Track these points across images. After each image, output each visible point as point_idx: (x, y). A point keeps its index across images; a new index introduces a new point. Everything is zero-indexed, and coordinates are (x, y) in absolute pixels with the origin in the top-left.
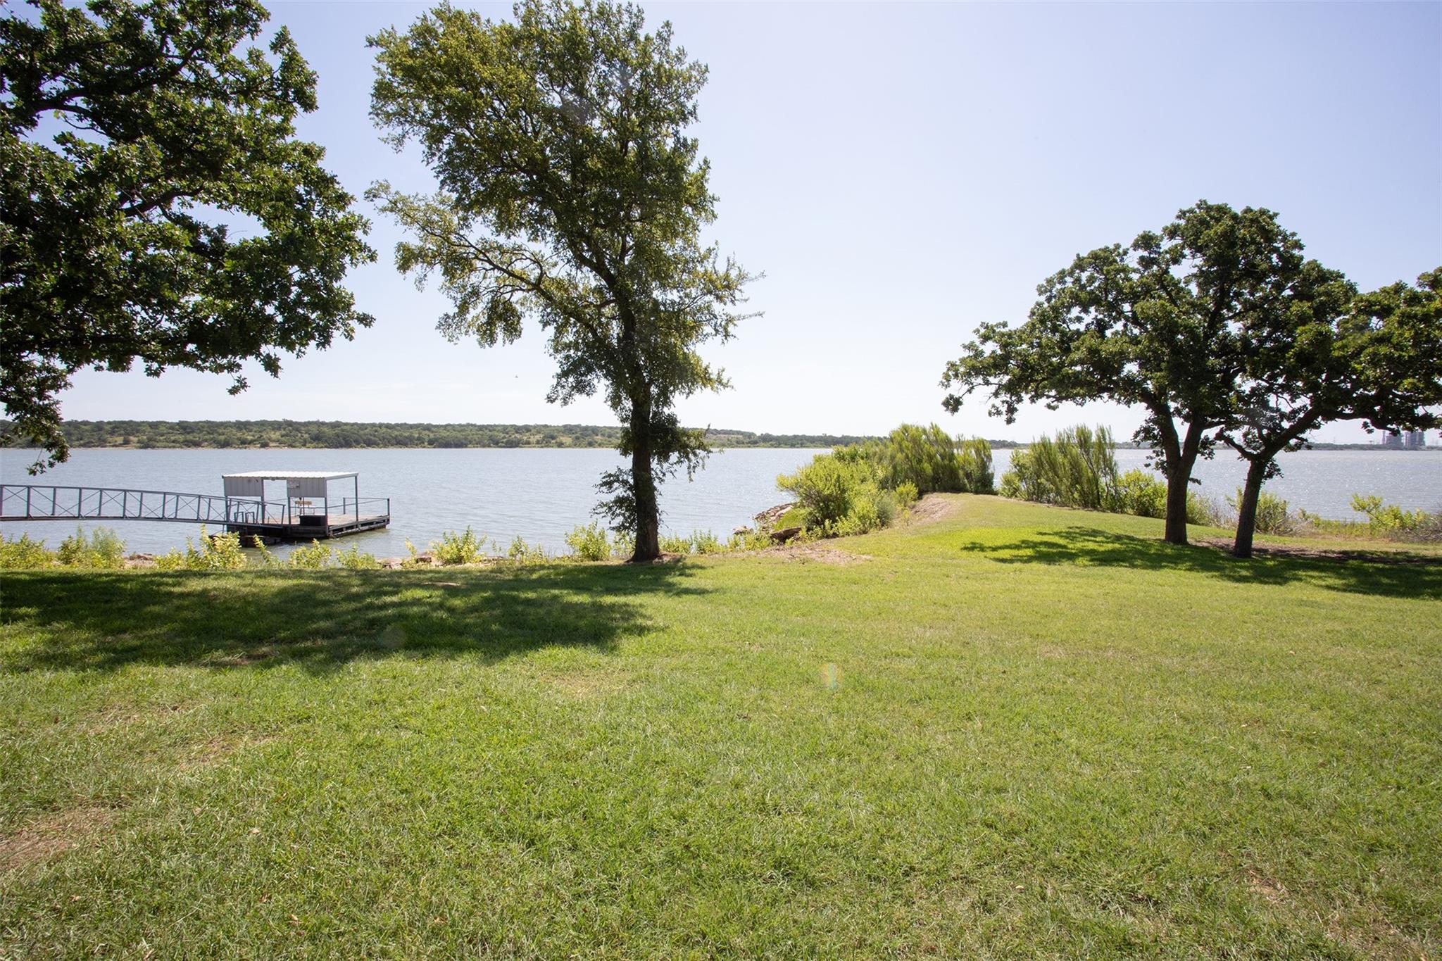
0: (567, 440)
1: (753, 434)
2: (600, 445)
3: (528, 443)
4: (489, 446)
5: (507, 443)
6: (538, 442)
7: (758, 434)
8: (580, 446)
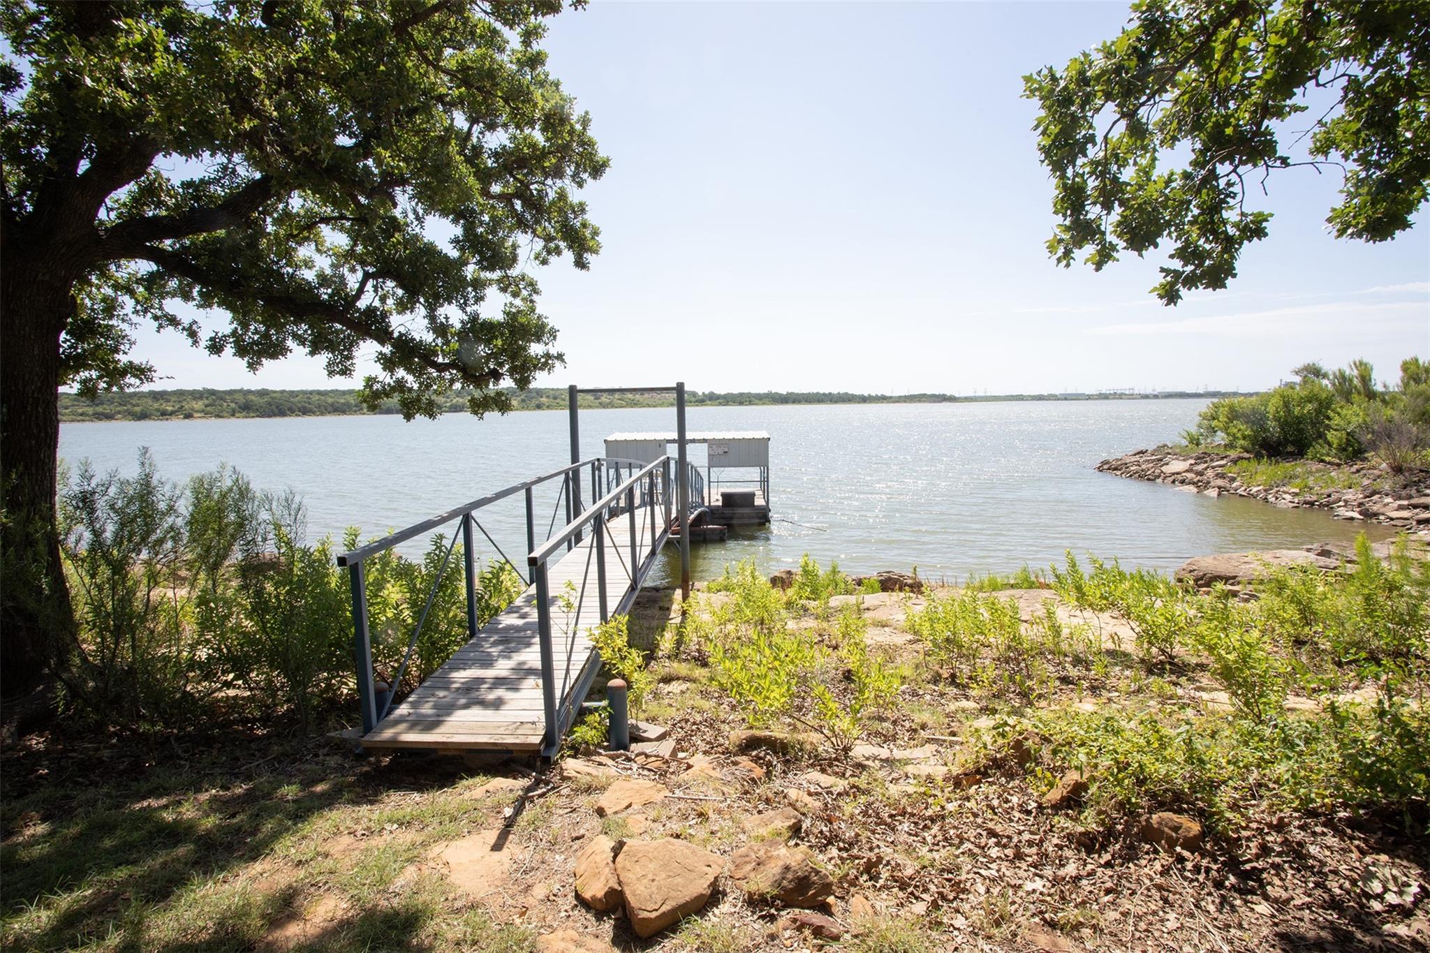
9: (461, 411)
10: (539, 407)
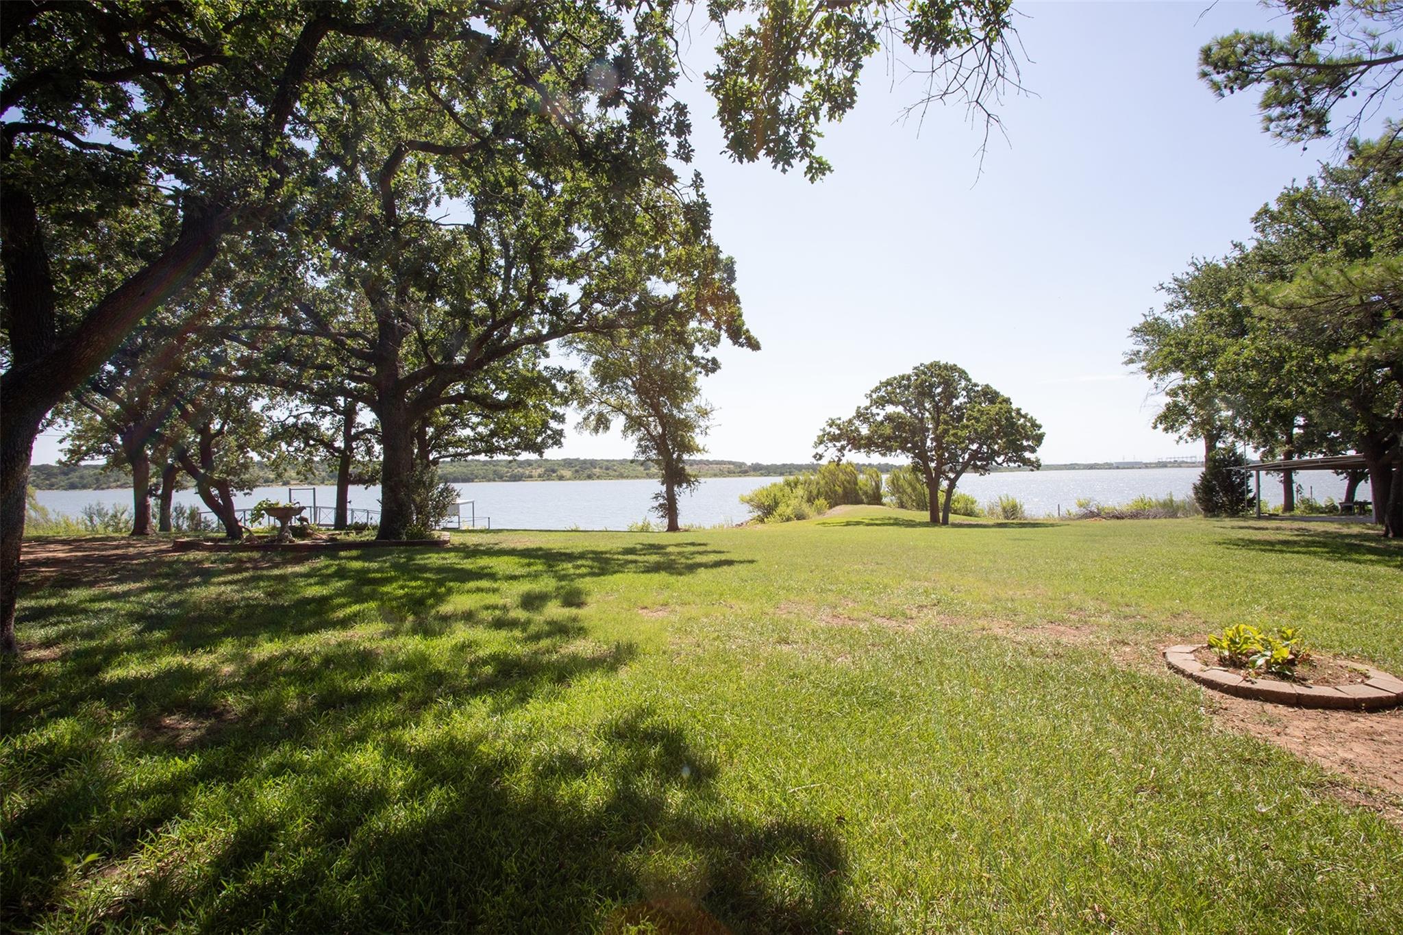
0: (567, 473)
1: (743, 464)
2: (598, 477)
3: (531, 477)
4: (494, 481)
5: (511, 476)
6: (540, 476)
7: (749, 464)
8: (579, 479)
9: (519, 480)
10: (590, 477)
